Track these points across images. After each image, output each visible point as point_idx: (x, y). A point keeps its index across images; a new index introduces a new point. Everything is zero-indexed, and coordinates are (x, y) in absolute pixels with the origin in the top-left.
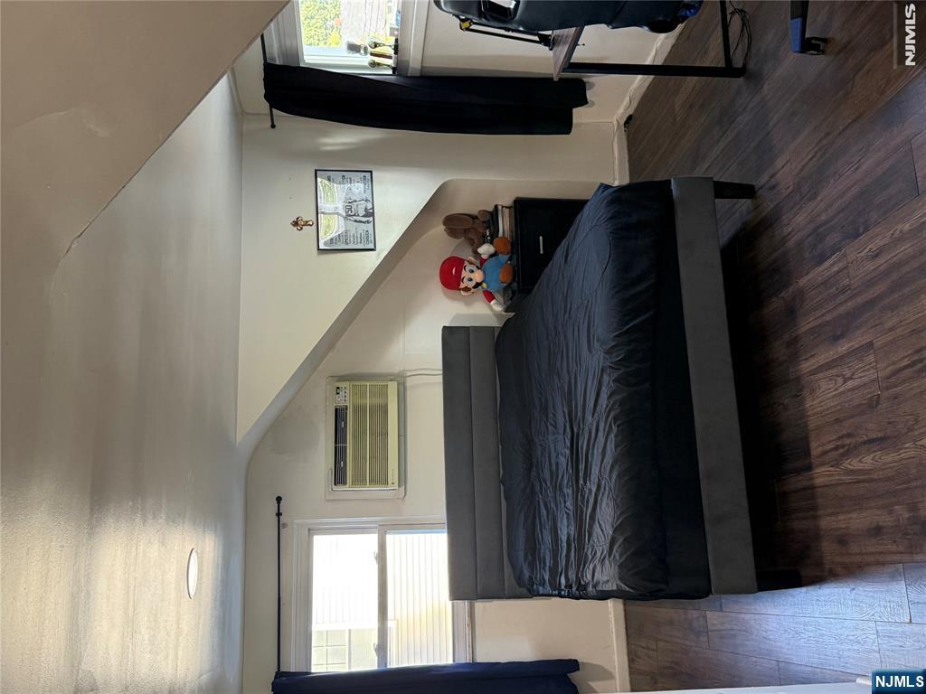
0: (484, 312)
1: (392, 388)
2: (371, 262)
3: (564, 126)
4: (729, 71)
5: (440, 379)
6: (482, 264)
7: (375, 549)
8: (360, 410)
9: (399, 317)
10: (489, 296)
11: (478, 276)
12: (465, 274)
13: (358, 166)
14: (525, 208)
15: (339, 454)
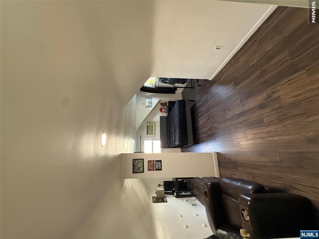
0: (165, 115)
1: (154, 123)
2: (151, 108)
3: (174, 93)
4: (192, 88)
5: (159, 122)
6: (165, 109)
7: (152, 142)
8: (150, 126)
9: (155, 115)
10: (166, 113)
11: (164, 110)
12: (163, 110)
13: (150, 97)
14: (170, 102)
15: (148, 131)
